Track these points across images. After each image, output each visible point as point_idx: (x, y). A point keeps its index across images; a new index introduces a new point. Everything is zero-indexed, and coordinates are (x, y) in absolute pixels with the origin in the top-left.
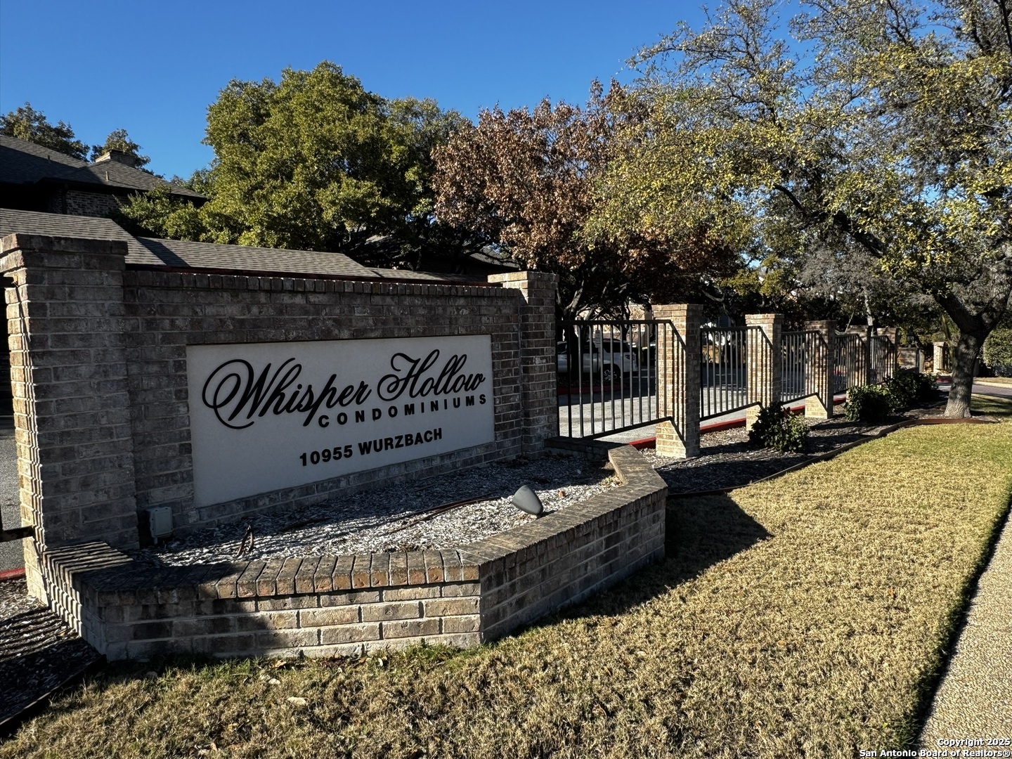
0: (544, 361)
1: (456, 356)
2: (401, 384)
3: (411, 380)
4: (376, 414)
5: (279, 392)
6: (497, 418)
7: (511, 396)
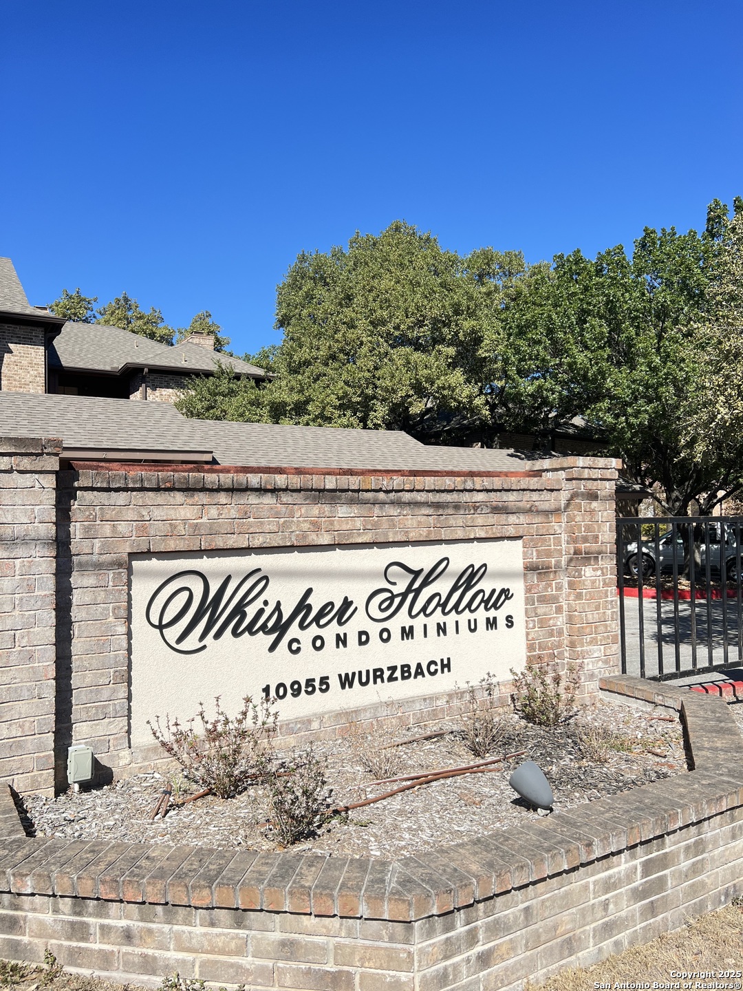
0: (599, 573)
1: (472, 566)
2: (397, 601)
3: (411, 596)
4: (363, 639)
5: (240, 610)
6: (531, 648)
7: (551, 618)
